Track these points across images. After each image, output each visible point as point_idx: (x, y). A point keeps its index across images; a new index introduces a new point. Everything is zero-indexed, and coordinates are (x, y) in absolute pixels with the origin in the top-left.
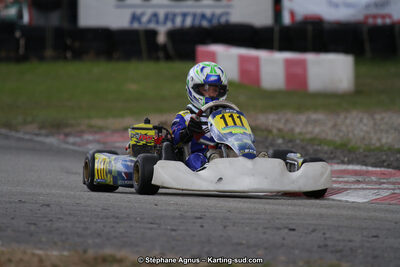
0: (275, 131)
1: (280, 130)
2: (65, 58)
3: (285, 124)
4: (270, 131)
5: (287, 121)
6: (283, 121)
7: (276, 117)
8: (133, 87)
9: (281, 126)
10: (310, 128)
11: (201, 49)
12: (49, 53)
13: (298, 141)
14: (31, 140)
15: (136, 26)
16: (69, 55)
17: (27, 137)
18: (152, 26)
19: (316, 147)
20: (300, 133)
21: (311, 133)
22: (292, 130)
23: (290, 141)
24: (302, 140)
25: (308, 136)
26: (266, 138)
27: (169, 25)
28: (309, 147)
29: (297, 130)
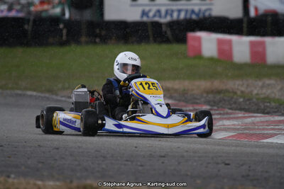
0: (239, 93)
1: (242, 92)
2: (95, 43)
3: (247, 88)
4: (235, 93)
5: (248, 85)
6: (245, 86)
7: (241, 83)
9: (243, 89)
10: (264, 91)
11: (191, 35)
12: (83, 39)
13: (254, 100)
14: (65, 101)
15: (145, 19)
16: (98, 40)
17: (63, 99)
18: (157, 19)
19: (266, 104)
20: (257, 94)
21: (265, 94)
22: (251, 92)
23: (249, 100)
24: (258, 99)
25: (262, 96)
26: (232, 98)
27: (168, 19)
28: (261, 104)
29: (255, 92)
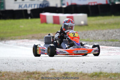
8: (22, 26)
27: (30, 8)
